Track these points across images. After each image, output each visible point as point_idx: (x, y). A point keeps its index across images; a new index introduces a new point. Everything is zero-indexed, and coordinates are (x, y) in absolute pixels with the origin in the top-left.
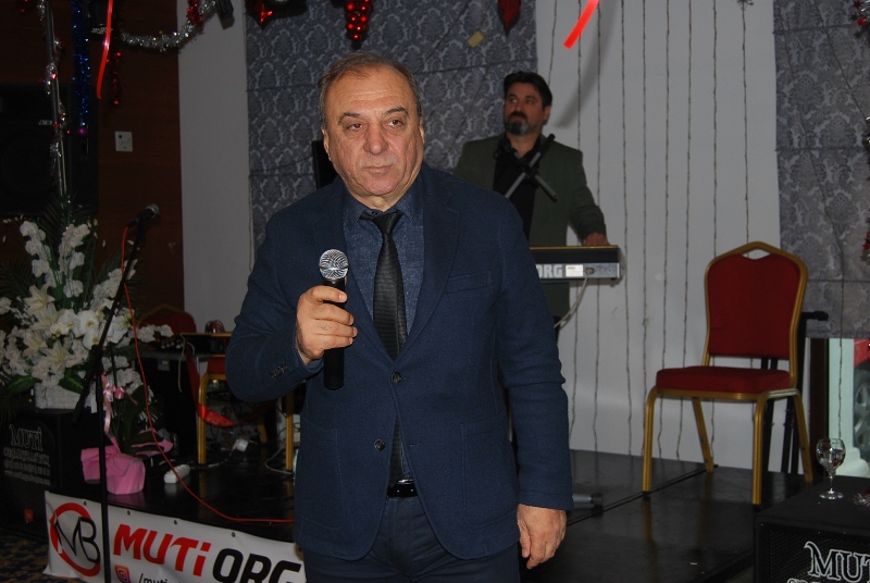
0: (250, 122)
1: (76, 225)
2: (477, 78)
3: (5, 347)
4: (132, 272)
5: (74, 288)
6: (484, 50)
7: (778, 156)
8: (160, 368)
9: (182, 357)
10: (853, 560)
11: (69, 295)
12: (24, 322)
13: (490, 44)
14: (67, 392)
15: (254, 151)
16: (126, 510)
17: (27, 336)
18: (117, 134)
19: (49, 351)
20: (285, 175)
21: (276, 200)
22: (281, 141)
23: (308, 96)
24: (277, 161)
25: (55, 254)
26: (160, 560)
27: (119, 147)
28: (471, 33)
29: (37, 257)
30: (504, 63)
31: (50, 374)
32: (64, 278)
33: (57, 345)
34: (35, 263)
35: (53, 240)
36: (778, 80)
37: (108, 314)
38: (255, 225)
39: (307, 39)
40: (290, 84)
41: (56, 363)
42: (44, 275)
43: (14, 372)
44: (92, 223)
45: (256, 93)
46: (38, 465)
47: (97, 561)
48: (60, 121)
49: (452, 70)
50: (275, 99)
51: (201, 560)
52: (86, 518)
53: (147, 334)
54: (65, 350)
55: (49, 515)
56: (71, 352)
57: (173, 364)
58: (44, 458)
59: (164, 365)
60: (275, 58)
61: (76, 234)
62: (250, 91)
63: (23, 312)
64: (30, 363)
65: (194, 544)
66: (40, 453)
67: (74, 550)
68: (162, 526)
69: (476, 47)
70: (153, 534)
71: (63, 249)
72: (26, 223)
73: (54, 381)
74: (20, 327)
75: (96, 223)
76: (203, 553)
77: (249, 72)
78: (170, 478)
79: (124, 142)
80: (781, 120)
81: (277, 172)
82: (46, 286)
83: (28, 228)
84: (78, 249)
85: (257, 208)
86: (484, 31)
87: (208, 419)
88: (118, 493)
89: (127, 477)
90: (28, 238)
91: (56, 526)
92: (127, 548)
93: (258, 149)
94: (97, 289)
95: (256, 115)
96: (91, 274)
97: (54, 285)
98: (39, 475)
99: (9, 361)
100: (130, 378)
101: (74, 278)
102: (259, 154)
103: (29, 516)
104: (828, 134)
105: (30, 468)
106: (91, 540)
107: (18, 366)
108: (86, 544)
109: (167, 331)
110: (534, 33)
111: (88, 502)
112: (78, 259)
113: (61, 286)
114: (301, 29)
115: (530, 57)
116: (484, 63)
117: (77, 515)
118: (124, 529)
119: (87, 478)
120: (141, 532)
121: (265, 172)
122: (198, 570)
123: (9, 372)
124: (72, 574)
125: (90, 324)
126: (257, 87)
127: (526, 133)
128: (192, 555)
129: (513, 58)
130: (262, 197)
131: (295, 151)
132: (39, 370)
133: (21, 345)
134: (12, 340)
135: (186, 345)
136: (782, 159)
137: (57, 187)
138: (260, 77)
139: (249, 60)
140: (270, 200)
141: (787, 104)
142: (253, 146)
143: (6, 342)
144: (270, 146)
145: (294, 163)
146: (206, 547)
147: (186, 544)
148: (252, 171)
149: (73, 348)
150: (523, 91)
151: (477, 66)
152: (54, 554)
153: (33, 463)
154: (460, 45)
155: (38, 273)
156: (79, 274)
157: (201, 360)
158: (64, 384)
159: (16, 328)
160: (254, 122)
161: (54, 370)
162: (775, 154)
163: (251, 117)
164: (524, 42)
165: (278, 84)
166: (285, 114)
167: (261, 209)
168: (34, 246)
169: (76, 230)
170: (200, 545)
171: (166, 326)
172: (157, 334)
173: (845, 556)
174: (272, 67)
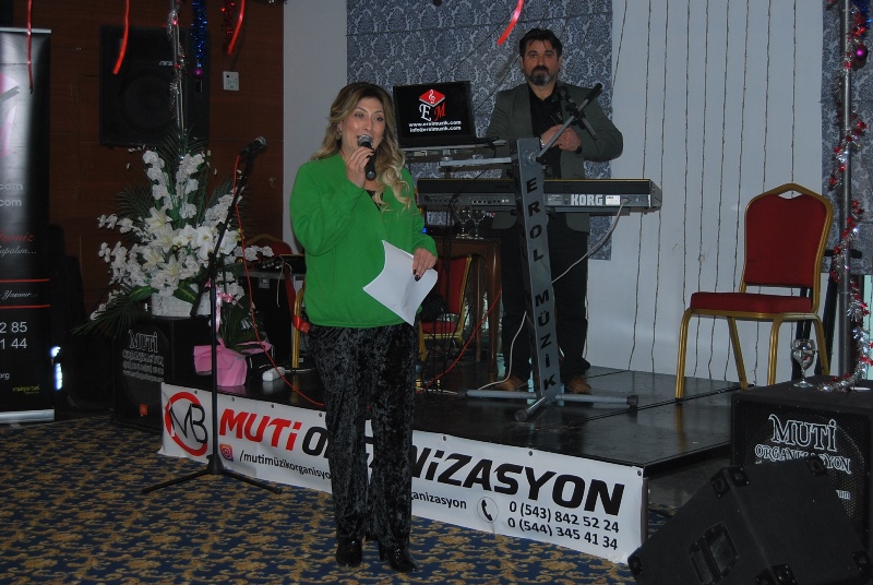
0: (349, 65)
1: (192, 155)
3: (126, 261)
4: (240, 198)
5: (189, 210)
7: (823, 107)
8: (261, 286)
9: (280, 277)
10: (804, 428)
11: (184, 216)
12: (144, 240)
14: (180, 302)
16: (231, 397)
17: (146, 252)
18: (225, 73)
19: (165, 265)
23: (404, 42)
25: (173, 180)
26: (258, 438)
27: (226, 87)
29: (157, 182)
30: (583, 15)
31: (166, 285)
32: (180, 201)
33: (172, 259)
34: (155, 187)
35: (171, 168)
36: (824, 38)
37: (221, 228)
40: (388, 30)
41: (171, 276)
42: (162, 198)
43: (134, 283)
44: (206, 153)
45: (355, 38)
46: (153, 365)
47: (205, 442)
48: (179, 63)
49: (535, 21)
51: (292, 437)
52: (196, 405)
53: (251, 253)
54: (179, 264)
55: (164, 403)
56: (185, 266)
57: (273, 282)
58: (159, 359)
59: (265, 284)
60: (373, 5)
61: (191, 163)
62: (350, 35)
63: (143, 231)
64: (149, 276)
65: (287, 423)
66: (156, 354)
67: (185, 433)
68: (261, 409)
70: (253, 417)
71: (180, 176)
72: (148, 152)
73: (170, 291)
74: (140, 244)
75: (209, 153)
76: (295, 431)
77: (349, 18)
78: (268, 376)
79: (231, 81)
80: (826, 74)
82: (164, 208)
83: (150, 156)
84: (193, 176)
87: (302, 329)
88: (223, 385)
89: (232, 370)
90: (149, 165)
91: (170, 412)
92: (231, 429)
94: (208, 212)
95: (354, 59)
96: (203, 199)
97: (171, 208)
98: (153, 375)
99: (130, 273)
100: (235, 291)
101: (188, 202)
103: (143, 410)
104: (867, 88)
105: (146, 368)
106: (200, 423)
107: (138, 279)
108: (196, 427)
109: (268, 251)
111: (198, 391)
112: (193, 185)
113: (177, 209)
115: (606, 10)
117: (189, 402)
118: (228, 413)
119: (198, 370)
120: (243, 415)
122: (290, 446)
123: (129, 284)
124: (183, 454)
125: (206, 238)
126: (356, 32)
127: (547, 81)
128: (286, 432)
129: (591, 11)
132: (158, 280)
133: (141, 260)
134: (133, 255)
135: (285, 266)
136: (825, 110)
137: (175, 120)
138: (359, 23)
139: (349, 6)
141: (831, 60)
143: (127, 257)
146: (298, 426)
147: (281, 424)
149: (186, 263)
151: (558, 18)
152: (167, 437)
153: (149, 364)
155: (157, 197)
156: (193, 198)
157: (297, 279)
158: (177, 294)
159: (136, 245)
160: (353, 65)
161: (169, 282)
162: (820, 105)
163: (350, 60)
165: (376, 30)
166: (381, 58)
168: (155, 173)
169: (192, 159)
170: (292, 425)
171: (267, 248)
172: (259, 254)
173: (799, 425)
174: (370, 13)
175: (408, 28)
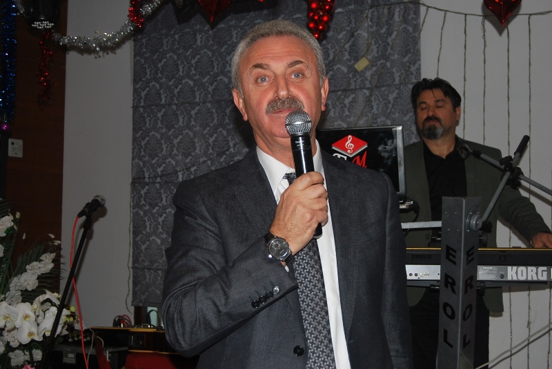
0: (134, 135)
2: (361, 99)
6: (368, 74)
8: (66, 360)
9: (90, 350)
13: (374, 69)
15: (136, 161)
18: (10, 141)
20: (166, 182)
21: (156, 205)
22: (164, 152)
23: (193, 113)
24: (159, 170)
27: (11, 154)
28: (357, 59)
30: (389, 86)
38: (134, 227)
39: (193, 62)
40: (176, 102)
44: (14, 216)
45: (142, 110)
49: (336, 91)
50: (159, 115)
57: (79, 357)
59: (71, 358)
60: (161, 78)
62: (135, 108)
69: (362, 71)
77: (135, 91)
79: (15, 148)
81: (159, 180)
85: (137, 212)
86: (370, 57)
93: (140, 159)
95: (140, 129)
102: (141, 164)
110: (419, 60)
114: (188, 53)
116: (368, 86)
121: (147, 180)
126: (142, 104)
127: (442, 135)
129: (397, 81)
130: (143, 202)
131: (177, 162)
135: (96, 340)
138: (146, 95)
139: (136, 80)
140: (150, 204)
142: (136, 155)
144: (152, 156)
145: (176, 172)
148: (134, 179)
150: (429, 97)
151: (361, 89)
154: (345, 69)
160: (138, 135)
163: (135, 130)
164: (409, 67)
165: (163, 102)
166: (169, 128)
167: (142, 213)
174: (158, 86)
175: (197, 100)
